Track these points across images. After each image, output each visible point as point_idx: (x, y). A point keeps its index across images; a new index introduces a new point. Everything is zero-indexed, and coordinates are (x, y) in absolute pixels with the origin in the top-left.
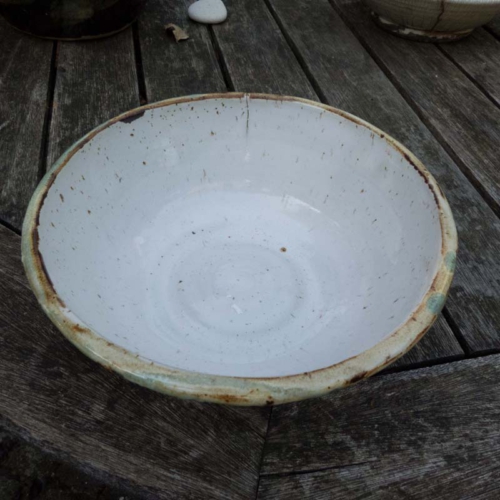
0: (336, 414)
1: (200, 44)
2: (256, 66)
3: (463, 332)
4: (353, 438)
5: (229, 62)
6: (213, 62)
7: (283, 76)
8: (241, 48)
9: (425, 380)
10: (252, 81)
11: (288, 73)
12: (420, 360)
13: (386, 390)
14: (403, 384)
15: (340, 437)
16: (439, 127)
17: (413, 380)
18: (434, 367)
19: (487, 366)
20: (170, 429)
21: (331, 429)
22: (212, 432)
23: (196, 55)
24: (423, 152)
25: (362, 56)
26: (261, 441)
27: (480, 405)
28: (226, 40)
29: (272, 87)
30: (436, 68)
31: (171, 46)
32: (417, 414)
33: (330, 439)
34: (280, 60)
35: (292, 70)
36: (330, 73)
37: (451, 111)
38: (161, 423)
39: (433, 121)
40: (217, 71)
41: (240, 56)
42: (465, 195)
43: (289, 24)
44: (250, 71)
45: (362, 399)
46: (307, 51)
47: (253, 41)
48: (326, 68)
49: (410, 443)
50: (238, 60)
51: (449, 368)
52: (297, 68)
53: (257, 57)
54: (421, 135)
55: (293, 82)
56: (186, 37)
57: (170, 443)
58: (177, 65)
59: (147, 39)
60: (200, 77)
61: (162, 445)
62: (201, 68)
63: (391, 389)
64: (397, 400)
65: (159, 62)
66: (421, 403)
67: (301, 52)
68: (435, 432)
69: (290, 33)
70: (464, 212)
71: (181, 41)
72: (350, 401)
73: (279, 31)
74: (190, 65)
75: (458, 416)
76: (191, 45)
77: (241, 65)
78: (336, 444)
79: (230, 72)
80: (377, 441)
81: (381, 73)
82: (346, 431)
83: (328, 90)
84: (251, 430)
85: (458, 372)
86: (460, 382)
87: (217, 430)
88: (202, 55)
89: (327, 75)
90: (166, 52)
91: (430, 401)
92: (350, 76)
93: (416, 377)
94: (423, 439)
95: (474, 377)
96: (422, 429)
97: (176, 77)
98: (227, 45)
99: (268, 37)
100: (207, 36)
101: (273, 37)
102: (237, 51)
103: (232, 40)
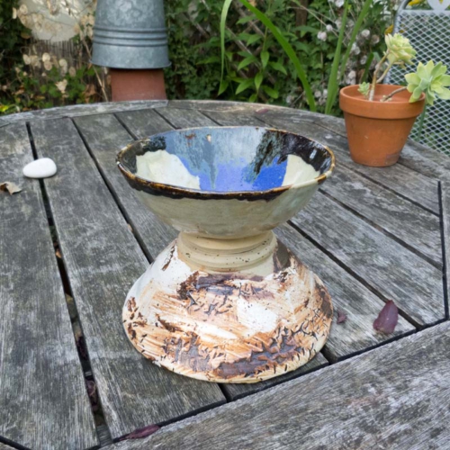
1: (30, 194)
2: (77, 204)
5: (53, 204)
6: (40, 205)
7: (98, 209)
8: (65, 193)
9: (190, 428)
10: (71, 216)
11: (103, 206)
12: (186, 412)
13: (154, 442)
14: (170, 434)
17: (179, 430)
18: (198, 415)
19: (245, 405)
23: (27, 202)
27: (237, 439)
28: (55, 188)
29: (87, 218)
31: (6, 198)
34: (98, 197)
35: (106, 203)
36: (138, 202)
40: (42, 212)
41: (64, 198)
43: (109, 171)
44: (71, 209)
46: (121, 188)
47: (77, 186)
48: (135, 198)
50: (62, 202)
51: (212, 413)
52: (111, 201)
53: (79, 198)
55: (106, 212)
56: (18, 190)
58: (8, 212)
60: (27, 219)
62: (29, 211)
63: (158, 441)
66: (185, 447)
67: (115, 189)
69: (108, 177)
71: (15, 193)
73: (100, 177)
74: (19, 210)
76: (23, 196)
77: (63, 205)
79: (53, 211)
83: (134, 214)
85: (219, 415)
86: (219, 424)
88: (32, 202)
89: (135, 203)
91: (193, 443)
93: (181, 427)
95: (234, 418)
97: (6, 221)
98: (54, 192)
99: (90, 182)
100: (39, 187)
101: (94, 182)
102: (62, 195)
103: (59, 188)
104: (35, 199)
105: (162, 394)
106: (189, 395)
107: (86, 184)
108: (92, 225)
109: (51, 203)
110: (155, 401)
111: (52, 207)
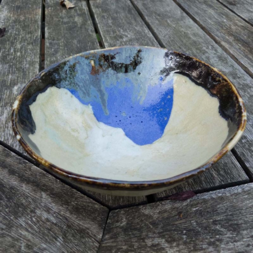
0: (154, 224)
1: (81, 10)
2: (114, 19)
3: (248, 165)
4: (167, 241)
5: (97, 18)
6: (88, 18)
7: (130, 23)
8: (105, 10)
9: (221, 198)
10: (111, 27)
11: (133, 21)
12: (217, 184)
13: (192, 206)
14: (205, 201)
15: (156, 241)
16: (227, 46)
17: (212, 199)
18: (228, 189)
20: (29, 236)
21: (150, 235)
22: (60, 239)
23: (78, 15)
24: (217, 60)
25: (179, 12)
26: (97, 245)
28: (97, 7)
29: (122, 29)
30: (224, 17)
31: (64, 11)
32: (215, 223)
33: (149, 242)
34: (129, 15)
35: (135, 20)
36: (159, 21)
37: (235, 38)
38: (24, 233)
39: (223, 43)
40: (90, 22)
41: (105, 14)
42: (245, 82)
44: (110, 21)
45: (174, 213)
46: (145, 10)
47: (113, 7)
48: (157, 18)
49: (210, 244)
50: (103, 16)
51: (238, 189)
52: (139, 19)
53: (115, 15)
54: (216, 50)
55: (136, 26)
56: (73, 6)
57: (28, 246)
58: (66, 20)
59: (50, 8)
60: (79, 26)
61: (23, 248)
62: (80, 21)
63: (196, 205)
64: (200, 213)
65: (55, 19)
66: (218, 214)
67: (142, 11)
68: (229, 235)
70: (245, 92)
71: (70, 8)
72: (166, 215)
74: (74, 20)
75: (246, 222)
76: (76, 11)
77: (105, 19)
78: (153, 246)
79: (97, 22)
80: (185, 243)
81: (191, 20)
82: (161, 235)
83: (157, 29)
84: (90, 237)
85: (245, 192)
86: (246, 199)
87: (65, 236)
88: (82, 15)
89: (157, 22)
90: (60, 14)
91: (225, 212)
92: (171, 22)
93: (214, 196)
94: (220, 241)
96: (218, 232)
97: (64, 26)
98: (97, 9)
99: (122, 5)
100: (86, 5)
101: (125, 5)
102: (103, 12)
103: (101, 7)
104: (85, 13)
106: (218, 171)
107: (120, 6)
108: (126, 34)
109: (96, 16)
111: (96, 19)
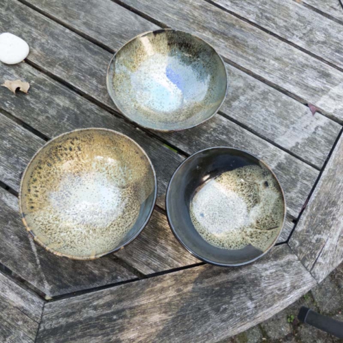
0: (308, 232)
1: (41, 82)
3: (313, 163)
4: (319, 234)
9: (319, 194)
12: (311, 188)
14: (314, 201)
15: (316, 237)
17: (316, 197)
18: (317, 186)
19: (329, 170)
20: (274, 286)
21: (311, 237)
22: (285, 274)
25: (132, 17)
26: (299, 262)
27: (338, 187)
28: (51, 65)
32: (326, 209)
33: (314, 241)
34: (97, 58)
37: (210, 31)
38: (271, 287)
40: (78, 97)
41: (74, 73)
44: (94, 82)
45: (309, 219)
46: (102, 37)
49: (333, 219)
51: (320, 182)
53: (84, 66)
57: (279, 290)
58: (52, 112)
60: (77, 111)
61: (278, 293)
62: (67, 102)
63: (313, 207)
64: (318, 209)
65: (40, 119)
66: (324, 203)
68: (335, 209)
72: (307, 223)
74: (58, 105)
75: (336, 197)
77: (84, 81)
78: (316, 241)
80: (325, 228)
82: (315, 234)
84: (293, 262)
85: (324, 181)
86: (327, 184)
87: (285, 271)
90: (32, 106)
91: (325, 199)
93: (315, 195)
94: (334, 215)
95: (330, 179)
96: (331, 212)
97: (64, 122)
99: (68, 41)
101: (71, 39)
102: (68, 70)
103: (54, 63)
105: (295, 186)
106: (305, 179)
109: (71, 83)
110: (295, 191)
